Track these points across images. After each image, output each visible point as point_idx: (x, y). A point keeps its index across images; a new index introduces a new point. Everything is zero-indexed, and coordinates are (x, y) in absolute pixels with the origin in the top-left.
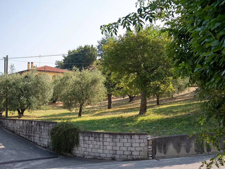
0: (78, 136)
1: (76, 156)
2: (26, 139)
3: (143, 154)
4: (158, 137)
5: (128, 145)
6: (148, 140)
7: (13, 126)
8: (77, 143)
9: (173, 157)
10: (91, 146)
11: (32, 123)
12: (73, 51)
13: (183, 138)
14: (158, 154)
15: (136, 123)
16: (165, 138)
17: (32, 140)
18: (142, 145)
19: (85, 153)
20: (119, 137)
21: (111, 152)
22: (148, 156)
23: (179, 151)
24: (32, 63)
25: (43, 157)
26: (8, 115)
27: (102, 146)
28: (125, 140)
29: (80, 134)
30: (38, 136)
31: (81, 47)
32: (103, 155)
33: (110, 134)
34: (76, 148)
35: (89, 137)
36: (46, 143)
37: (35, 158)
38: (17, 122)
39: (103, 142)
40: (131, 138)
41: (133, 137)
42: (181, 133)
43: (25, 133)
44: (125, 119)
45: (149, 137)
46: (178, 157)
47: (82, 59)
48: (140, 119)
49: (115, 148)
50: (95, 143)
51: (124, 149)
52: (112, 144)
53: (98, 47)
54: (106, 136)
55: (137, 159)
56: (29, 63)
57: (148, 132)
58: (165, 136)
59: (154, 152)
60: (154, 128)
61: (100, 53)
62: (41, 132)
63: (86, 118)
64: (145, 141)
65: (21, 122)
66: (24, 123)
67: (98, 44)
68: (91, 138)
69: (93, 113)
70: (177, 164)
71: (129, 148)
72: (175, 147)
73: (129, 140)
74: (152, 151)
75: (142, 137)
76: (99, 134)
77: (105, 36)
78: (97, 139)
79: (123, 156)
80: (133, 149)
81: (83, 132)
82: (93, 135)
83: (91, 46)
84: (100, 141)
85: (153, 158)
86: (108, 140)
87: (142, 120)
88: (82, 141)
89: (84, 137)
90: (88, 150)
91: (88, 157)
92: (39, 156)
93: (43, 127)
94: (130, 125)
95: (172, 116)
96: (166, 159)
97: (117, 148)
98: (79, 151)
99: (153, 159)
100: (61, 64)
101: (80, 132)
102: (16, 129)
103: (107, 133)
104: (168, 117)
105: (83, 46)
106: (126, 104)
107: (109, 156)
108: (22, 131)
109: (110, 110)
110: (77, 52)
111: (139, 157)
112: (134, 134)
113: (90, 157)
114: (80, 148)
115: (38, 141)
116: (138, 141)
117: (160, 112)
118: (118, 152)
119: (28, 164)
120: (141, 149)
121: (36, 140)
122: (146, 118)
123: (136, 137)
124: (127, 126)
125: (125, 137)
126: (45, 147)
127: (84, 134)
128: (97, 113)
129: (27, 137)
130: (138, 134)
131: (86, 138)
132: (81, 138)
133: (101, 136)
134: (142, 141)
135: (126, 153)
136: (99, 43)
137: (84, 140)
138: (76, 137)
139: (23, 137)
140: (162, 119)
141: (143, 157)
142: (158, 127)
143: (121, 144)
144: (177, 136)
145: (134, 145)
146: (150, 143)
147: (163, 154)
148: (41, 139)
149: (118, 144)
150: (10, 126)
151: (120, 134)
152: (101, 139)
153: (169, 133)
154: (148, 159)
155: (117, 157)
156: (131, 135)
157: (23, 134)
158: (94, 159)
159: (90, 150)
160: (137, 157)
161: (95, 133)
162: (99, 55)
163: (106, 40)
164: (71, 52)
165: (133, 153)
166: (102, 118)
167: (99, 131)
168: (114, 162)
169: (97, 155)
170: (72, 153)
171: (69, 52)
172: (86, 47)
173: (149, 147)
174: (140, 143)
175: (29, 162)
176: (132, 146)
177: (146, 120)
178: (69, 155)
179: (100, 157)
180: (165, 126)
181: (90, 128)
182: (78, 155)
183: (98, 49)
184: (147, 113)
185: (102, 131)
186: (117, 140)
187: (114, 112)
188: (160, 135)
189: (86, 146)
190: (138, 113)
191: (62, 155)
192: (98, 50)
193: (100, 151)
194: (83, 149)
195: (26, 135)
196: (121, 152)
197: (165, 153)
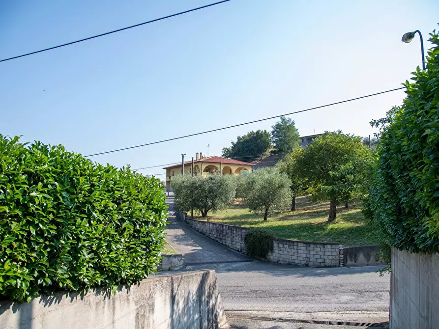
0: (272, 243)
1: (270, 261)
2: (216, 241)
3: (335, 262)
4: (349, 247)
5: (321, 253)
6: (340, 250)
7: (201, 228)
8: (272, 249)
9: (363, 265)
10: (285, 253)
11: (223, 227)
12: (243, 138)
13: (372, 248)
14: (349, 262)
15: (327, 232)
16: (356, 248)
17: (224, 243)
18: (334, 254)
19: (280, 259)
20: (312, 246)
21: (305, 259)
22: (340, 264)
23: (368, 261)
24: (201, 154)
25: (239, 260)
26: (194, 215)
27: (296, 254)
28: (318, 249)
29: (274, 242)
30: (230, 239)
31: (253, 132)
32: (296, 262)
33: (304, 243)
34: (270, 254)
35: (284, 245)
36: (238, 247)
37: (233, 260)
38: (206, 225)
39: (297, 250)
40: (324, 248)
41: (325, 246)
42: (371, 244)
43: (215, 236)
44: (315, 226)
45: (341, 247)
46: (367, 265)
47: (254, 146)
48: (330, 226)
49: (308, 256)
50: (289, 250)
51: (318, 257)
52: (305, 252)
53: (273, 133)
54: (299, 244)
55: (329, 267)
56: (197, 154)
57: (340, 242)
58: (355, 246)
59: (345, 260)
60: (345, 237)
61: (274, 140)
62: (233, 237)
63: (273, 222)
64: (337, 250)
65: (211, 225)
66: (215, 226)
67: (272, 129)
68: (285, 245)
69: (277, 216)
70: (366, 272)
71: (322, 256)
72: (365, 256)
73: (322, 249)
74: (344, 260)
75: (334, 246)
76: (293, 242)
77: (281, 120)
78: (292, 247)
79: (317, 263)
80: (325, 257)
81: (278, 240)
82: (288, 243)
83: (264, 131)
84: (294, 249)
85: (344, 265)
86: (302, 248)
87: (332, 229)
88: (277, 248)
89: (278, 244)
90: (282, 256)
91: (282, 263)
92: (236, 259)
93: (235, 232)
94: (321, 233)
95: (362, 224)
96: (356, 267)
97: (311, 256)
98: (273, 256)
99: (344, 267)
100: (229, 151)
101: (275, 240)
102: (205, 231)
103: (301, 242)
104: (358, 225)
105: (255, 131)
106: (310, 204)
107: (303, 262)
108: (212, 234)
109: (295, 213)
110: (248, 138)
111: (332, 264)
112: (327, 244)
113: (285, 263)
114: (274, 254)
115: (230, 245)
116: (330, 250)
117: (350, 219)
118: (312, 260)
119: (229, 265)
120: (334, 257)
121: (228, 243)
122: (335, 226)
123: (329, 246)
124: (318, 234)
125: (319, 246)
126: (238, 251)
127: (279, 242)
128: (281, 216)
129: (218, 240)
130: (330, 244)
131: (281, 245)
132: (275, 245)
133: (296, 244)
134: (334, 250)
135: (319, 261)
136: (273, 127)
137: (278, 247)
138: (270, 244)
139: (213, 239)
140: (352, 227)
141: (334, 264)
142: (349, 236)
143: (314, 253)
144: (367, 247)
145: (326, 254)
146: (342, 252)
147: (353, 263)
148: (234, 243)
149: (312, 253)
150: (199, 227)
151: (315, 244)
152: (295, 247)
153: (359, 243)
154: (340, 267)
155: (311, 263)
156: (324, 244)
157: (214, 236)
158: (288, 264)
159: (284, 256)
160: (329, 264)
161: (290, 241)
162: (274, 142)
163: (282, 124)
164: (241, 139)
165: (326, 261)
166: (290, 224)
167: (292, 239)
168: (308, 268)
169: (292, 261)
170: (266, 258)
171: (239, 138)
172: (258, 132)
173: (341, 256)
174: (332, 252)
175: (229, 263)
176: (324, 255)
177: (336, 229)
178: (263, 259)
179: (294, 263)
180: (356, 236)
181: (283, 236)
182: (272, 261)
183: (272, 134)
184: (337, 220)
185: (295, 240)
186: (311, 248)
187: (300, 216)
188: (351, 245)
189: (280, 252)
190: (326, 219)
191: (257, 259)
192: (272, 136)
193: (295, 258)
194: (278, 255)
195: (216, 238)
196: (315, 260)
197: (355, 262)
